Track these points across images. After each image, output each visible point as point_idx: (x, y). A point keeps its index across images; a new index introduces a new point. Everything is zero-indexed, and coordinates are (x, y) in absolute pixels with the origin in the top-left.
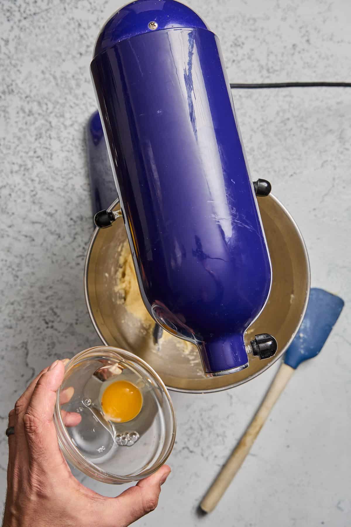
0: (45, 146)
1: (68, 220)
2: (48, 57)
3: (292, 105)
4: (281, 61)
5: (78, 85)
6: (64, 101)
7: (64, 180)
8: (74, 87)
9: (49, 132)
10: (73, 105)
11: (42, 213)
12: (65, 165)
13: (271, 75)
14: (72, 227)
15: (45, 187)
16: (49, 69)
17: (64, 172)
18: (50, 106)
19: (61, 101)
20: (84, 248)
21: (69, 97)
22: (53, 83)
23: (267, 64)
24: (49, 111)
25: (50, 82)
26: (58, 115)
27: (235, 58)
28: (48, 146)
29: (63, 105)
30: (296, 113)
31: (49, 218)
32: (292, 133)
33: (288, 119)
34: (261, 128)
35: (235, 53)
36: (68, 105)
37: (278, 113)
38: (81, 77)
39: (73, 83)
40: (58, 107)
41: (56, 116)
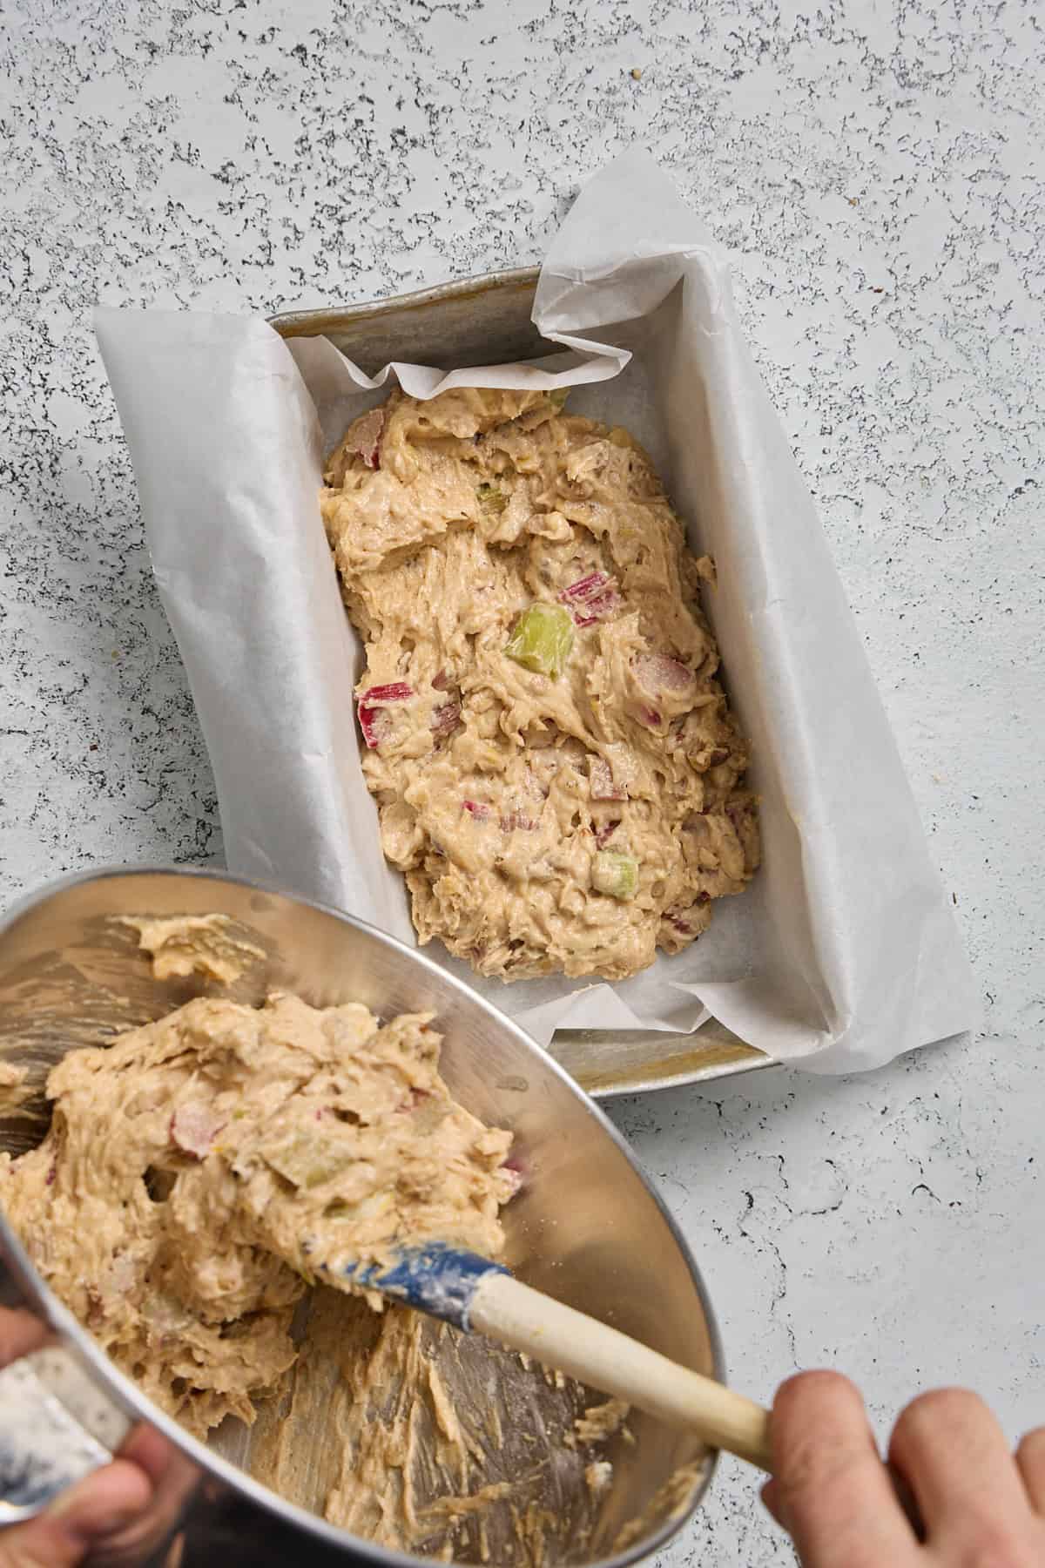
0: (27, 423)
1: (135, 715)
2: (24, 69)
3: (1005, 212)
4: (952, 38)
5: (148, 173)
6: (95, 239)
7: (111, 556)
8: (132, 180)
9: (41, 368)
10: (133, 255)
11: (27, 693)
12: (112, 497)
13: (914, 93)
14: (153, 741)
15: (34, 590)
16: (29, 114)
17: (110, 525)
18: (41, 262)
19: (82, 240)
20: (202, 824)
21: (115, 224)
22: (48, 171)
23: (897, 52)
24: (34, 285)
25: (36, 165)
26: (73, 297)
27: (767, 35)
28: (41, 425)
29: (91, 258)
30: (1024, 243)
31: (56, 711)
32: (1012, 320)
33: (995, 267)
34: (884, 312)
35: (770, 16)
36: (109, 254)
37: (950, 245)
38: (158, 140)
39: (127, 165)
40: (70, 265)
41: (64, 300)
